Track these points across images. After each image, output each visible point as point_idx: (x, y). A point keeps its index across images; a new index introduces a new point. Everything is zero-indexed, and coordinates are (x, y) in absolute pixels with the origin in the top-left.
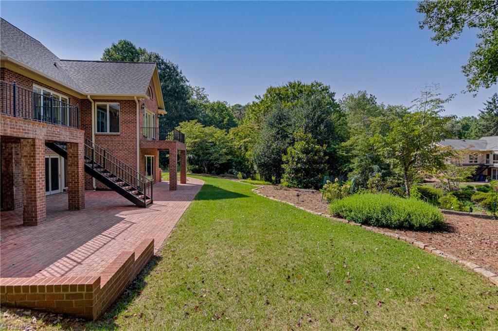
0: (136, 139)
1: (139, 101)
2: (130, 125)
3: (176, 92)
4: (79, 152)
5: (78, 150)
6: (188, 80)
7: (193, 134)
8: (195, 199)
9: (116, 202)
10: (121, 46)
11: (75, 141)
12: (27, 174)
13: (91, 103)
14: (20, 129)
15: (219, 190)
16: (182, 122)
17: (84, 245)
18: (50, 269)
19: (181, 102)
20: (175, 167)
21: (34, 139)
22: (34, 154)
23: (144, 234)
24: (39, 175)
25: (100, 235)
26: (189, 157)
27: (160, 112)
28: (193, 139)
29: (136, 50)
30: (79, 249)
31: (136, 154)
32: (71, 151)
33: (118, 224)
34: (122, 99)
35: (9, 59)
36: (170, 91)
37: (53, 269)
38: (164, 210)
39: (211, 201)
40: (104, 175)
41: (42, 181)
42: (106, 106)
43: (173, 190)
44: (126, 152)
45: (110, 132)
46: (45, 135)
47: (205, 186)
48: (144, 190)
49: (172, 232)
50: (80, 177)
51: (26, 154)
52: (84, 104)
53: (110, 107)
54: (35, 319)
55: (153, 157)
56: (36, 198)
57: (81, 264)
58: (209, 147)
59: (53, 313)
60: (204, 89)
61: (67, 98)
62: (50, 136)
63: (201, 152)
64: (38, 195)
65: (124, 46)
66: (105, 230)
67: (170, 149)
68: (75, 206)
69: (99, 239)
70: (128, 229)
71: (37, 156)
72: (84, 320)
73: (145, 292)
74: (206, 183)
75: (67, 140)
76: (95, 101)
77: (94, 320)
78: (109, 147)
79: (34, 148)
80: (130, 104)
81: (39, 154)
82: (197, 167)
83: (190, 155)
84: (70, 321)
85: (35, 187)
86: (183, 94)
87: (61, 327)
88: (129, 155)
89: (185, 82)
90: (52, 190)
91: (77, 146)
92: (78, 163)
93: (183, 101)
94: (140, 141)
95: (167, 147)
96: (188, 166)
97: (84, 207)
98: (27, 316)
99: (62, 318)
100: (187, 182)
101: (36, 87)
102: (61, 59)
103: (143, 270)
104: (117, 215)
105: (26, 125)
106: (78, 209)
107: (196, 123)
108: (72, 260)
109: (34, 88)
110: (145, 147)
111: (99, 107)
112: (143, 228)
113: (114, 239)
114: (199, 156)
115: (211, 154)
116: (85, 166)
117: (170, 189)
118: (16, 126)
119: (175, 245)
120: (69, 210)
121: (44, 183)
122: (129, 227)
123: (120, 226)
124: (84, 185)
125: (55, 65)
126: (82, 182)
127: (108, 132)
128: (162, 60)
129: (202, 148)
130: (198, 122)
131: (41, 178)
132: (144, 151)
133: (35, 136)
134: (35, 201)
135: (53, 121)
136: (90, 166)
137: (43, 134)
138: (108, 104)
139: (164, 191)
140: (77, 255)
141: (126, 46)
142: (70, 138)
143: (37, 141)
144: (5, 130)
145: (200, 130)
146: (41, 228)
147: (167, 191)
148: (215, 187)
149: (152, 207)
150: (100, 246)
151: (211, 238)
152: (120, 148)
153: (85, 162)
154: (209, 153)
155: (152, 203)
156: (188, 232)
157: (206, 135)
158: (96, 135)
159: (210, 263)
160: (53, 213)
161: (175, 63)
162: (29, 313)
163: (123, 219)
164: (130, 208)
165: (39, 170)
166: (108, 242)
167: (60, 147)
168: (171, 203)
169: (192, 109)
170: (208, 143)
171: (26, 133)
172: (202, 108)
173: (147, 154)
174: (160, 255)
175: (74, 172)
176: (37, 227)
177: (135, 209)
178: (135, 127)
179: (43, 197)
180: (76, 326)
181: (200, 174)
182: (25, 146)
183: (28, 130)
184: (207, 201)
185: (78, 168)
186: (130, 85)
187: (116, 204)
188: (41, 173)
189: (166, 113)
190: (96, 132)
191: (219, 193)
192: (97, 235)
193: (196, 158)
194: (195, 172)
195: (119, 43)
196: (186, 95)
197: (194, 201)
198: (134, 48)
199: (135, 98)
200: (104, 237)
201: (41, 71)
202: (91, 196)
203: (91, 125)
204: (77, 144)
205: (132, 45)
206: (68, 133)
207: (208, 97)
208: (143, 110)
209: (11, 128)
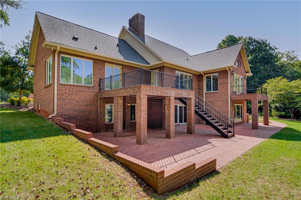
0: (228, 94)
1: (230, 70)
2: (224, 86)
3: (265, 59)
4: (192, 102)
5: (191, 102)
6: (277, 48)
7: (279, 87)
8: (270, 138)
9: (213, 133)
10: (227, 39)
11: (190, 97)
12: (167, 113)
13: (203, 76)
14: (163, 92)
15: (298, 134)
16: (268, 79)
17: (184, 153)
18: (163, 161)
19: (270, 65)
20: (256, 112)
21: (170, 97)
22: (170, 104)
23: (218, 155)
24: (172, 114)
25: (194, 150)
26: (275, 106)
27: (247, 74)
28: (278, 92)
29: (236, 39)
30: (180, 154)
31: (228, 104)
32: (188, 102)
33: (206, 145)
34: (219, 71)
35: (165, 62)
36: (260, 58)
37: (164, 161)
38: (240, 141)
39: (284, 141)
40: (204, 116)
41: (173, 117)
42: (211, 76)
43: (255, 129)
44: (222, 102)
45: (213, 91)
46: (175, 95)
47: (286, 129)
48: (233, 127)
49: (238, 158)
50: (192, 116)
51: (167, 104)
52: (199, 77)
53: (213, 76)
54: (135, 181)
55: (241, 106)
56: (170, 125)
57: (177, 162)
58: (295, 97)
59: (144, 181)
60: (293, 51)
61: (191, 75)
62: (177, 95)
63: (287, 102)
64: (171, 124)
65: (229, 38)
66: (198, 147)
67: (252, 100)
68: (190, 132)
69: (193, 151)
70: (210, 150)
71: (171, 105)
72: (154, 191)
73: (194, 190)
74: (288, 126)
75: (186, 96)
76: (205, 74)
77: (159, 193)
78: (213, 100)
79: (170, 101)
80: (224, 72)
81: (172, 104)
82: (283, 113)
83: (276, 104)
84: (148, 188)
85: (170, 120)
86: (272, 59)
87: (142, 189)
88: (224, 104)
89: (274, 50)
90: (184, 122)
91: (191, 100)
92: (191, 109)
93: (272, 64)
94: (231, 95)
95: (250, 98)
96: (274, 112)
97: (194, 133)
98: (134, 177)
99: (146, 185)
100: (270, 124)
101: (177, 72)
102: (191, 55)
103: (204, 177)
104: (208, 140)
105: (166, 90)
106: (191, 133)
107: (282, 79)
108: (174, 159)
109: (176, 73)
110: (234, 99)
111: (207, 77)
112: (219, 151)
113: (199, 153)
114: (285, 105)
115: (297, 103)
116: (195, 110)
117: (252, 128)
118: (162, 91)
119: (234, 167)
120: (187, 133)
121: (174, 118)
122: (211, 148)
123: (207, 146)
124: (194, 121)
125: (187, 60)
126: (193, 119)
127: (212, 91)
128: (254, 40)
129: (288, 98)
130: (283, 78)
131: (173, 116)
132: (233, 102)
133: (170, 95)
134: (170, 126)
135: (182, 87)
136: (197, 110)
137: (174, 94)
138: (212, 75)
139: (248, 129)
140: (178, 157)
141: (230, 38)
142: (187, 96)
143: (171, 97)
144: (158, 93)
145: (285, 84)
146: (171, 140)
147: (250, 129)
148: (295, 130)
149: (233, 139)
150: (191, 155)
151: (267, 171)
152: (219, 100)
153: (195, 108)
154: (294, 102)
155: (234, 136)
156: (250, 161)
157: (291, 88)
158: (205, 93)
159: (254, 190)
160: (178, 133)
161: (264, 39)
162: (135, 177)
163: (210, 143)
164: (219, 137)
165: (172, 112)
166: (195, 154)
167: (184, 100)
168: (248, 138)
169: (280, 69)
170: (295, 94)
171: (166, 94)
172: (290, 66)
173: (237, 103)
174: (219, 171)
175: (189, 113)
176: (170, 139)
177: (220, 138)
178: (228, 86)
179: (173, 125)
180: (150, 192)
181: (285, 119)
182: (167, 100)
183: (167, 93)
184: (280, 141)
185: (191, 111)
186: (224, 61)
187: (212, 133)
188: (173, 113)
189: (252, 75)
190: (206, 92)
191: (296, 136)
192: (192, 149)
193: (283, 106)
194: (281, 117)
195: (226, 38)
196: (274, 60)
197: (268, 139)
198: (235, 38)
199: (227, 68)
200: (195, 151)
201: (179, 64)
202: (201, 127)
203: (203, 88)
204: (191, 98)
205: (233, 36)
206: (186, 93)
207: (298, 57)
208: (233, 75)
209: (160, 92)
